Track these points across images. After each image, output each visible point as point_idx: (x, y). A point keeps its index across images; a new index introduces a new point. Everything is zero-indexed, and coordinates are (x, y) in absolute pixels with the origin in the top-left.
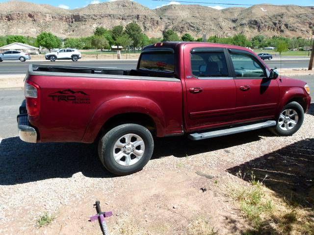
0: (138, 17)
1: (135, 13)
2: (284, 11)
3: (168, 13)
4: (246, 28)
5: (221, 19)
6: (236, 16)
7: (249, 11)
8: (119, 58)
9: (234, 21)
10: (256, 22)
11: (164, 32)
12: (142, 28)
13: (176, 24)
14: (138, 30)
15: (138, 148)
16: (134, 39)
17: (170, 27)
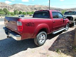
0: (6, 7)
1: (5, 6)
2: (41, 6)
3: (15, 6)
4: (34, 10)
5: (28, 8)
6: (31, 7)
7: (34, 6)
8: (2, 17)
9: (31, 8)
10: (36, 9)
11: (14, 11)
12: (8, 10)
13: (17, 9)
14: (7, 10)
15: (44, 37)
16: (6, 12)
17: (16, 10)
